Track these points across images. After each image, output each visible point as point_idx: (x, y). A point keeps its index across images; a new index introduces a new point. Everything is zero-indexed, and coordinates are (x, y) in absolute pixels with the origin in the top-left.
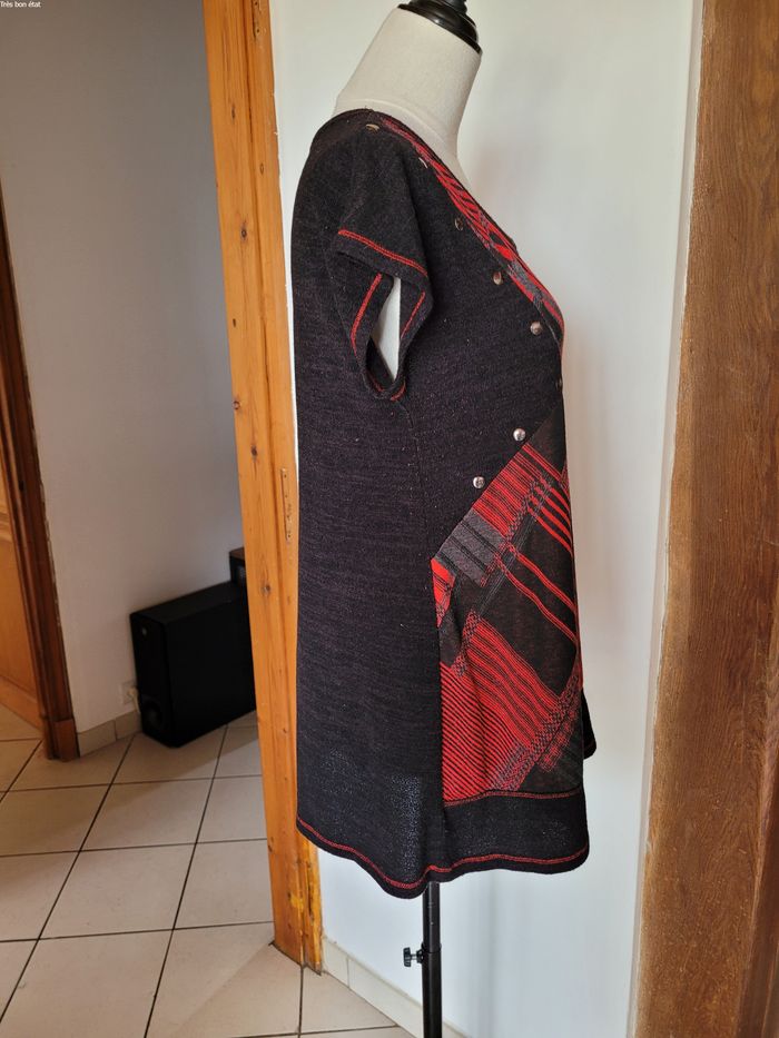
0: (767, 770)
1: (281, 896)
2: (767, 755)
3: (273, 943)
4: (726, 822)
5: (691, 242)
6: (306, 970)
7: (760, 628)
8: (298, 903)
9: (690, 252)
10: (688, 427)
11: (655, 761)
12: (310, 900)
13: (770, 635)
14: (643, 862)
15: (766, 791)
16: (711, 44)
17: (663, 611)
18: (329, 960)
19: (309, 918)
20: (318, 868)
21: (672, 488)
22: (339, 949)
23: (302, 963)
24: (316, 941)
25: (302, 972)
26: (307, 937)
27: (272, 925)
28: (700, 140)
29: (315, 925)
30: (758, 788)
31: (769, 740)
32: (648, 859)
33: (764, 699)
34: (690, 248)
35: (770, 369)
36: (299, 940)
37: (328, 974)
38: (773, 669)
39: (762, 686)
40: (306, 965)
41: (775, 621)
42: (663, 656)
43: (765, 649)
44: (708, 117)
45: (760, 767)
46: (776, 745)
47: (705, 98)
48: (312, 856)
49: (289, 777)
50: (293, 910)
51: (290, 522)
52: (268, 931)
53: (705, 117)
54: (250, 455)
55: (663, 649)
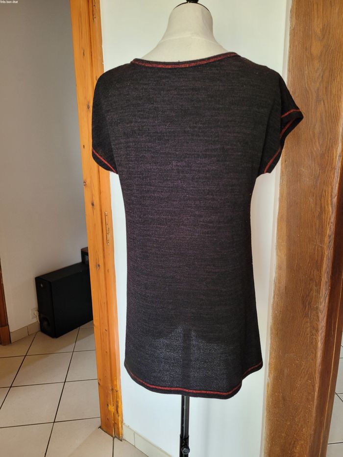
0: (320, 345)
1: (104, 405)
2: (319, 338)
3: (100, 427)
4: (302, 368)
6: (115, 439)
7: (316, 282)
8: (112, 408)
10: (285, 194)
12: (117, 407)
13: (320, 286)
14: (266, 387)
15: (319, 354)
16: (294, 29)
17: (274, 275)
18: (126, 434)
19: (117, 415)
20: (121, 392)
21: (278, 222)
22: (131, 429)
23: (114, 436)
24: (120, 426)
25: (113, 440)
26: (116, 424)
27: (100, 419)
28: (289, 71)
29: (120, 418)
30: (316, 353)
31: (320, 332)
32: (268, 386)
33: (318, 313)
35: (320, 170)
36: (112, 425)
37: (126, 440)
38: (322, 300)
39: (317, 308)
40: (116, 437)
41: (323, 279)
42: (274, 295)
43: (318, 292)
44: (293, 61)
45: (317, 343)
46: (323, 334)
47: (291, 53)
48: (118, 387)
49: (108, 351)
50: (109, 411)
51: (109, 236)
52: (98, 422)
53: (291, 61)
54: (91, 206)
55: (274, 292)
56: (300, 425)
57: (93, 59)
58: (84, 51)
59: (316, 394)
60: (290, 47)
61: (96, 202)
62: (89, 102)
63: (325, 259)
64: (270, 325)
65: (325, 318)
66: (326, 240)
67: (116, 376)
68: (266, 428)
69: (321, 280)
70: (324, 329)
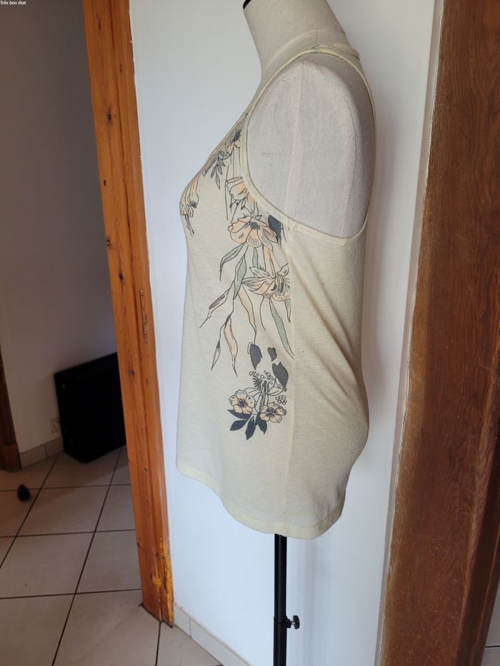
0: (474, 527)
1: (147, 575)
2: (474, 517)
3: (142, 605)
4: (444, 559)
5: (433, 138)
6: (163, 624)
7: (473, 427)
8: (157, 581)
9: (432, 145)
10: (427, 278)
11: (396, 512)
12: (165, 580)
13: (480, 433)
14: (386, 579)
15: (473, 540)
17: (404, 409)
18: (178, 619)
19: (164, 591)
20: (170, 560)
21: (413, 322)
22: (185, 613)
23: (161, 619)
24: (169, 606)
25: (160, 625)
26: (163, 604)
27: (141, 591)
28: (441, 57)
29: (169, 596)
30: (468, 538)
31: (476, 507)
32: (389, 577)
33: (474, 478)
34: (432, 142)
35: (489, 238)
36: (158, 605)
37: (178, 627)
38: (481, 457)
39: (473, 469)
40: (163, 621)
41: (485, 424)
42: (404, 441)
43: (476, 442)
44: (449, 39)
45: (470, 524)
46: (481, 511)
47: (447, 23)
48: (166, 552)
49: (150, 499)
50: (154, 586)
51: (147, 328)
52: (138, 597)
53: (446, 38)
54: (118, 279)
55: (404, 437)
56: (437, 642)
57: (115, 35)
58: (100, 21)
59: (465, 600)
60: (445, 13)
61: (127, 273)
62: (110, 109)
63: (490, 390)
64: (396, 486)
65: (486, 485)
66: (494, 359)
67: (162, 537)
68: (383, 638)
69: (482, 425)
70: (483, 503)
